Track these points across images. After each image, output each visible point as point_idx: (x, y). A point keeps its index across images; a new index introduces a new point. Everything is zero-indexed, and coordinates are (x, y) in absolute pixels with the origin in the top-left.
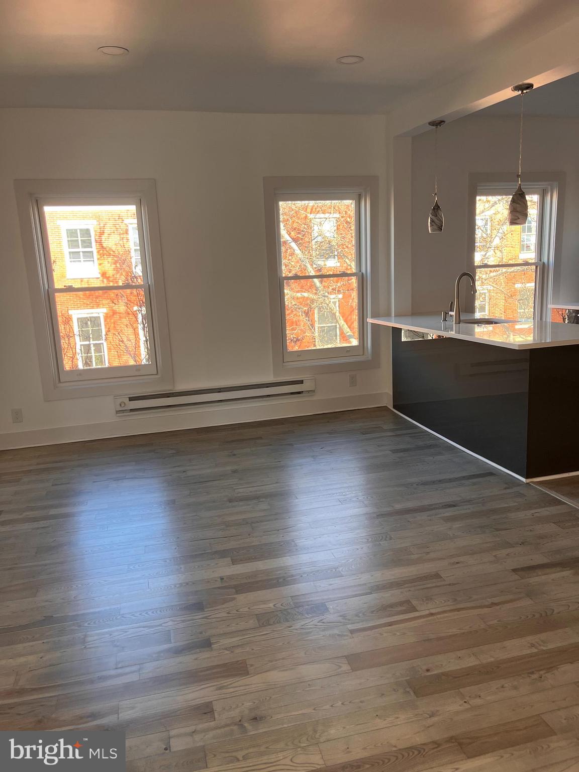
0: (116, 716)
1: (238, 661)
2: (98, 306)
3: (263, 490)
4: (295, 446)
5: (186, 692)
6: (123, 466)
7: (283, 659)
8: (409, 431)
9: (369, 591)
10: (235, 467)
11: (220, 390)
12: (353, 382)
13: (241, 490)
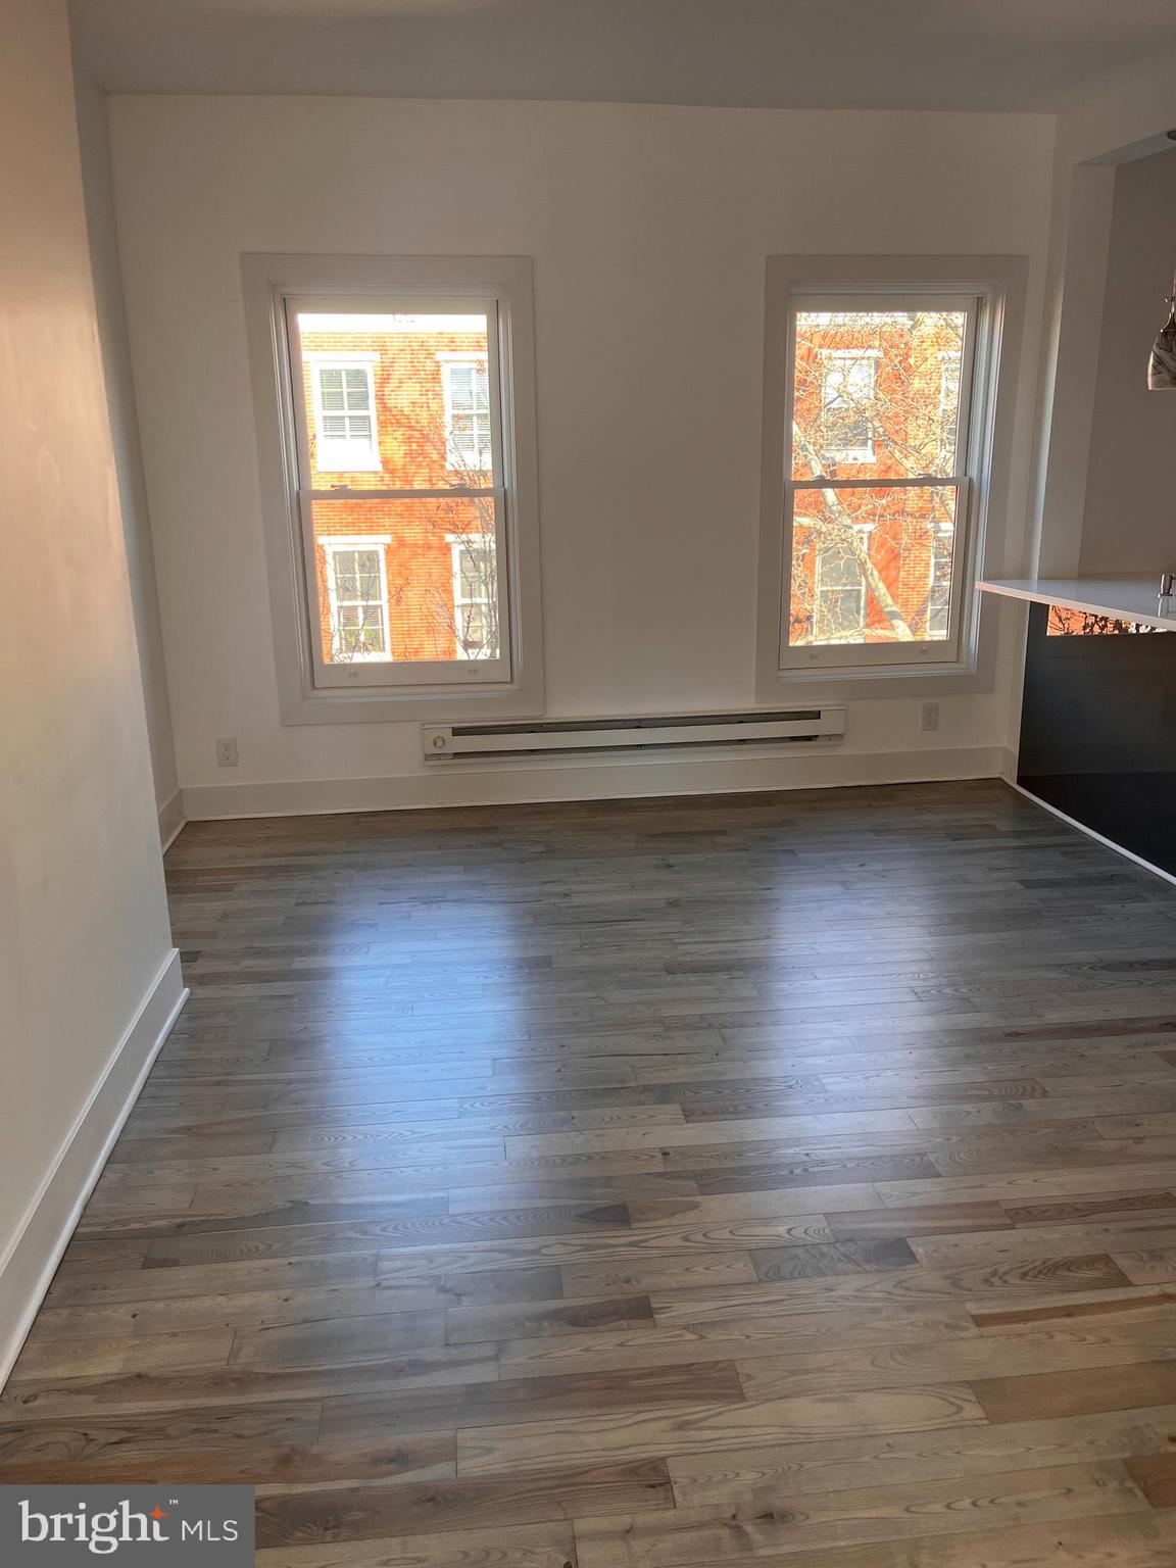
0: (452, 1464)
1: (717, 1362)
2: (372, 529)
3: (736, 951)
4: (800, 855)
5: (606, 1425)
6: (439, 873)
7: (821, 1370)
8: (1058, 839)
9: (1008, 1221)
10: (673, 894)
11: (638, 724)
12: (930, 720)
13: (690, 948)
